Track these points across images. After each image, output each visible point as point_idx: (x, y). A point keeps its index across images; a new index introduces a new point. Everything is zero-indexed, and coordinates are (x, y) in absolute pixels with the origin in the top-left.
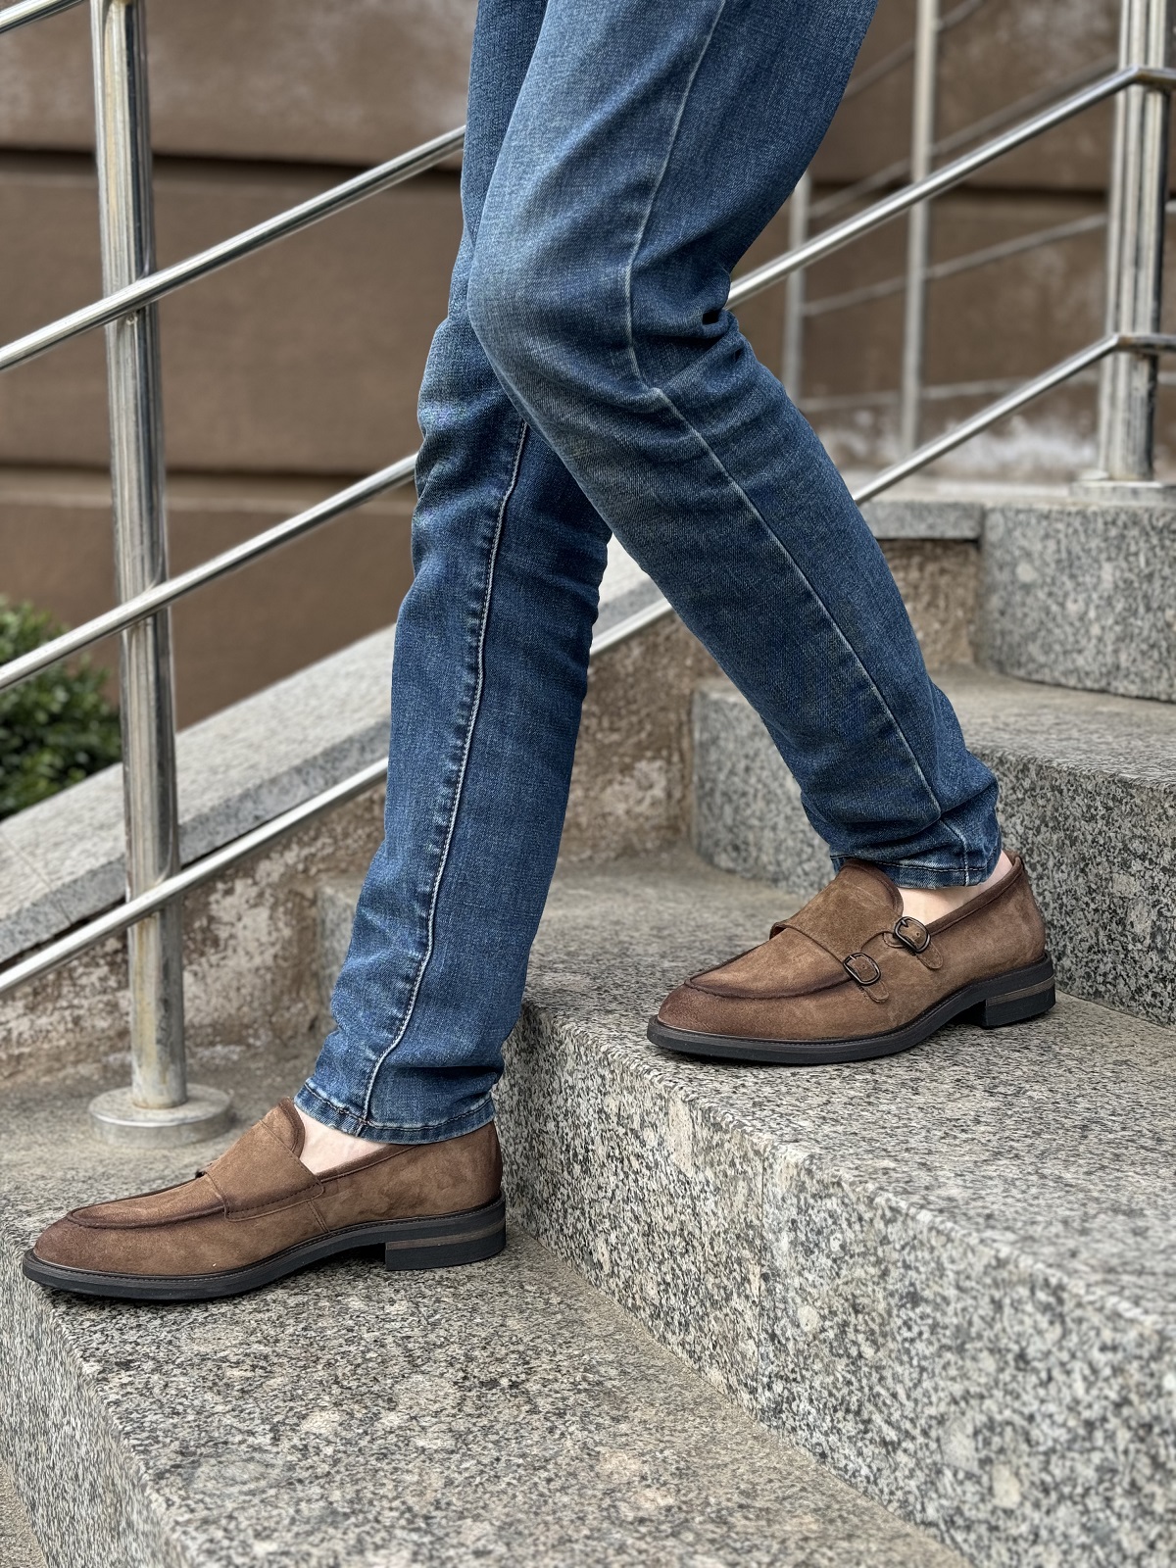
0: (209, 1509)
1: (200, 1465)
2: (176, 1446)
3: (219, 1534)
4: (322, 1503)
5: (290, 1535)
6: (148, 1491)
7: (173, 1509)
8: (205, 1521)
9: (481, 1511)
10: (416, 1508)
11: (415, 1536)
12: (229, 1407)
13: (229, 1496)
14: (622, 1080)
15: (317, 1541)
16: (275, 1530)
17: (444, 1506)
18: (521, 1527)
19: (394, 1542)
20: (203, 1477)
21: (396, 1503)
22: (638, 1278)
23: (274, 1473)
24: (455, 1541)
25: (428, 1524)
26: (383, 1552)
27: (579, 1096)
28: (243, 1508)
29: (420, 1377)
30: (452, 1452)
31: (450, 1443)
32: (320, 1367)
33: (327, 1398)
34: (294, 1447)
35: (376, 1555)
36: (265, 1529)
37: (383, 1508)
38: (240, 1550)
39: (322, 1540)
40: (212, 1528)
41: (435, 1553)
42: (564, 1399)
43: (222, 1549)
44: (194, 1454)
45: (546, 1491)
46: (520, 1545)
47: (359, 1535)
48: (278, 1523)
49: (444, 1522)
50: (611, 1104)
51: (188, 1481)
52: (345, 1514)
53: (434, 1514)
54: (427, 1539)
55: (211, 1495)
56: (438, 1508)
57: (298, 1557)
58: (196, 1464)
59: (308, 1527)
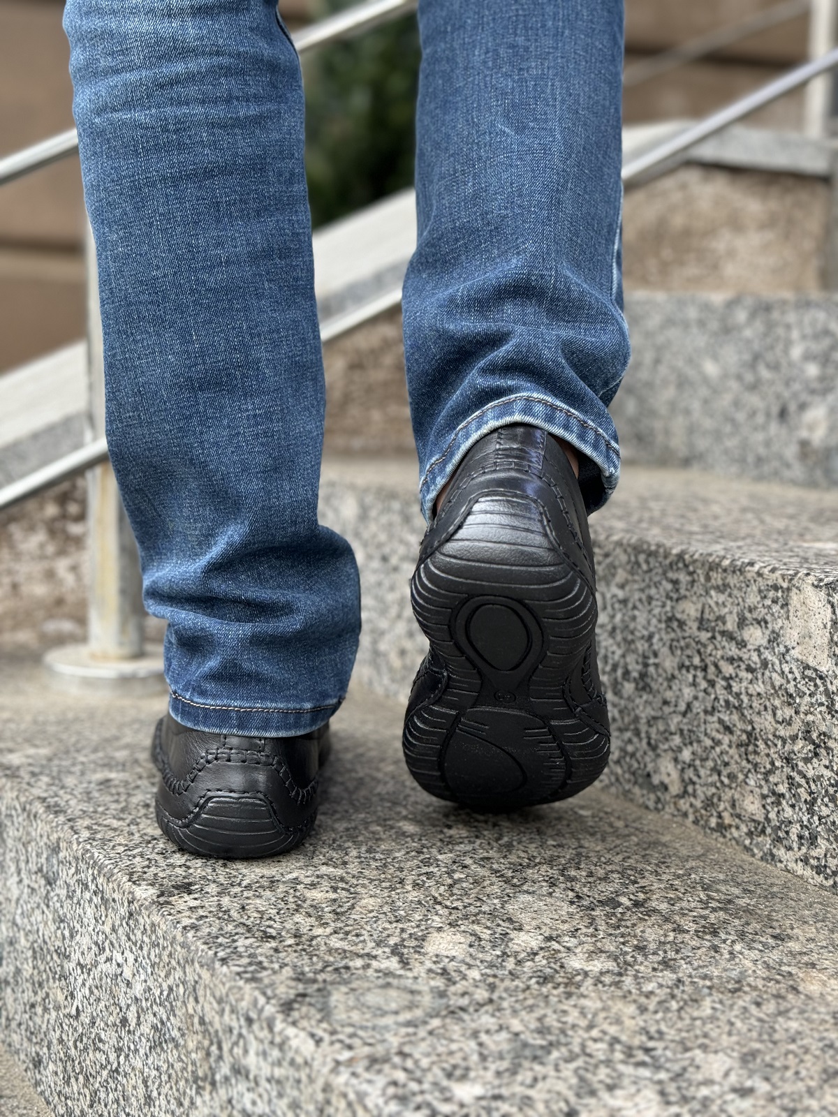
0: (370, 1045)
1: (329, 994)
2: (288, 971)
3: (401, 1076)
4: (504, 1035)
5: (489, 1075)
6: (279, 1026)
7: (325, 1045)
8: (373, 1061)
9: (706, 1041)
10: (624, 1038)
11: (645, 1072)
12: (329, 930)
13: (386, 1028)
14: (708, 578)
15: (529, 1081)
16: (467, 1069)
17: (656, 1036)
18: (768, 1058)
19: (626, 1082)
20: (341, 1007)
21: (595, 1033)
22: (727, 795)
23: (427, 1000)
24: (699, 1077)
25: (652, 1057)
26: (619, 1092)
27: (635, 607)
28: (411, 1042)
29: (528, 898)
30: (620, 974)
31: (611, 965)
32: (409, 888)
33: (437, 918)
34: (430, 971)
35: (613, 1096)
36: (455, 1067)
37: (584, 1040)
38: (437, 1094)
39: (535, 1080)
40: (386, 1067)
41: (685, 1092)
42: (705, 918)
43: (414, 1094)
44: (315, 981)
45: (762, 1015)
46: (782, 1079)
47: (576, 1071)
48: (465, 1059)
49: (669, 1054)
50: (690, 610)
51: (326, 1013)
52: (542, 1047)
53: (651, 1044)
54: (663, 1075)
55: (363, 1028)
56: (651, 1038)
57: (517, 1101)
58: (323, 992)
59: (505, 1065)
